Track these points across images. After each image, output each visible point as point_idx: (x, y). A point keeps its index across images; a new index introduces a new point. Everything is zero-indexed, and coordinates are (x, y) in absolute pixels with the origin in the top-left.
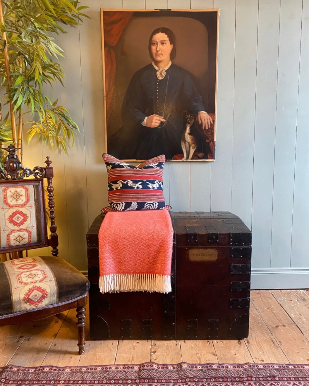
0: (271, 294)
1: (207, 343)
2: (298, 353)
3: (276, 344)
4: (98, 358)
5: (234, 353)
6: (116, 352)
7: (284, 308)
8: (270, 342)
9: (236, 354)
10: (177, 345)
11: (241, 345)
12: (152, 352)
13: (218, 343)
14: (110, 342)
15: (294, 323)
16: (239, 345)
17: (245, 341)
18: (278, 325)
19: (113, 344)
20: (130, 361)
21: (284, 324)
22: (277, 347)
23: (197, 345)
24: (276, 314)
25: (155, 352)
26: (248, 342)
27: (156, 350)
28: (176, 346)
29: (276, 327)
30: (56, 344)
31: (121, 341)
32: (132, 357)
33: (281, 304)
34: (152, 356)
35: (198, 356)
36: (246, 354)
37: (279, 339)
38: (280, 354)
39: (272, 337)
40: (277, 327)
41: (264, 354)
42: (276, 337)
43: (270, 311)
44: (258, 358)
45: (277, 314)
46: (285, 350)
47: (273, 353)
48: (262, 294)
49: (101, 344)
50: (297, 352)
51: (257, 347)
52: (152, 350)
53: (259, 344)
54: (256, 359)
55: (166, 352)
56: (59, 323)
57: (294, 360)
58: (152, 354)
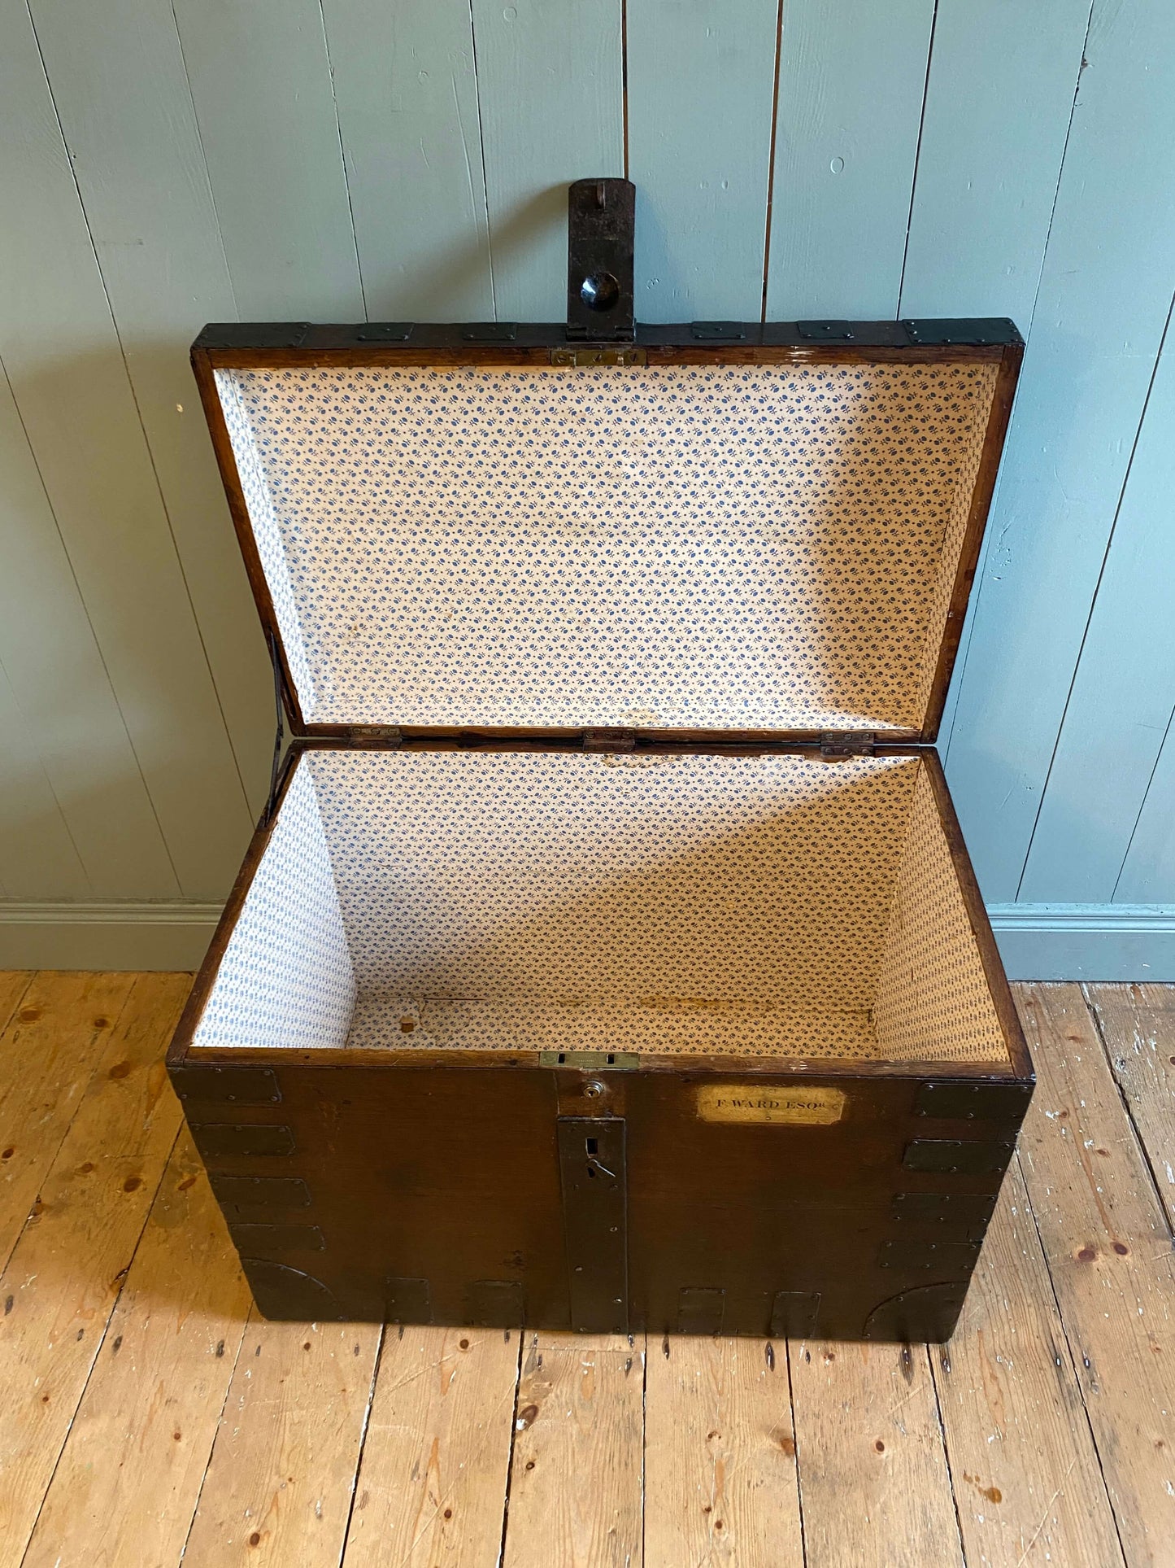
0: (1089, 1006)
1: (764, 1355)
2: (1160, 1444)
3: (1070, 1379)
4: (287, 1449)
5: (873, 1441)
6: (368, 1407)
7: (1136, 1115)
8: (1045, 1365)
9: (880, 1447)
10: (630, 1364)
11: (910, 1384)
12: (519, 1413)
13: (813, 1365)
14: (346, 1336)
15: (1167, 1230)
16: (904, 1382)
17: (932, 1355)
18: (1093, 1238)
19: (357, 1350)
20: (421, 1471)
21: (1123, 1239)
22: (1071, 1398)
23: (719, 1376)
24: (1092, 1158)
25: (531, 1414)
26: (945, 1360)
27: (536, 1403)
28: (627, 1371)
29: (1082, 1254)
30: (120, 1339)
31: (393, 1331)
32: (431, 1443)
33: (1125, 1085)
34: (517, 1441)
35: (715, 1452)
36: (927, 1451)
37: (1085, 1344)
38: (1077, 1452)
39: (1056, 1326)
40: (1088, 1255)
41: (1004, 1451)
42: (1075, 1329)
43: (1070, 1138)
44: (978, 1479)
45: (1100, 1158)
46: (1104, 1420)
47: (1047, 1440)
48: (1045, 1011)
49: (307, 1346)
50: (1156, 1437)
51: (980, 1397)
52: (521, 1396)
53: (994, 1377)
54: (970, 1480)
55: (579, 1413)
56: (141, 1187)
57: (1135, 1500)
58: (520, 1425)
